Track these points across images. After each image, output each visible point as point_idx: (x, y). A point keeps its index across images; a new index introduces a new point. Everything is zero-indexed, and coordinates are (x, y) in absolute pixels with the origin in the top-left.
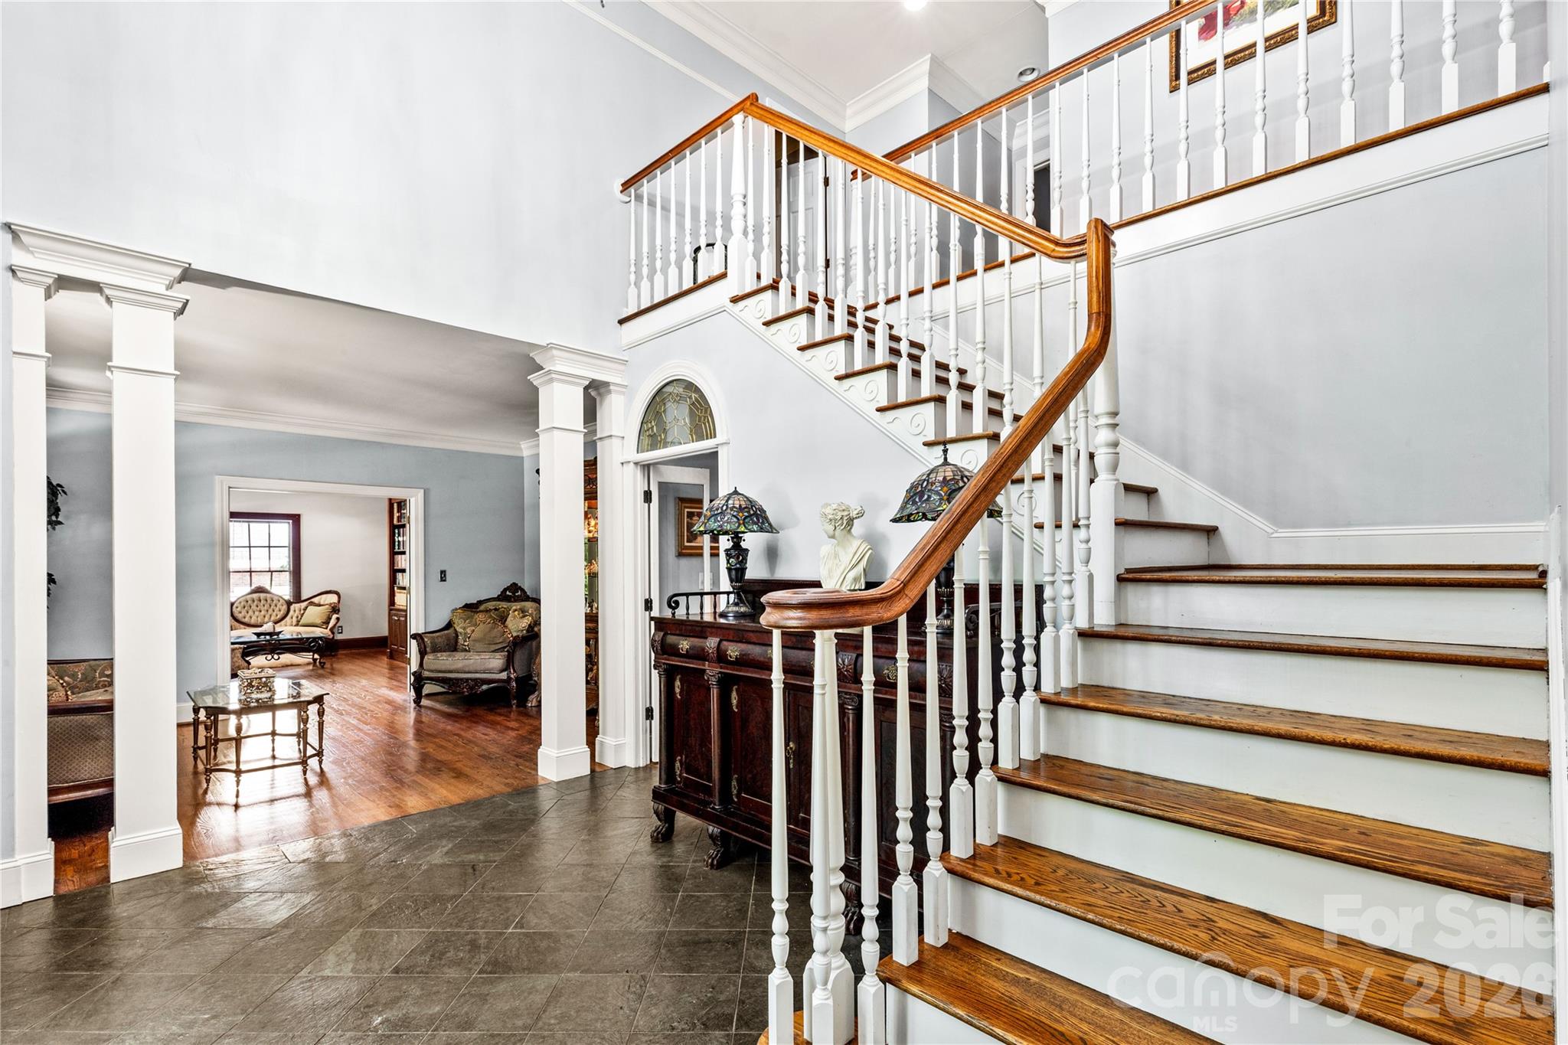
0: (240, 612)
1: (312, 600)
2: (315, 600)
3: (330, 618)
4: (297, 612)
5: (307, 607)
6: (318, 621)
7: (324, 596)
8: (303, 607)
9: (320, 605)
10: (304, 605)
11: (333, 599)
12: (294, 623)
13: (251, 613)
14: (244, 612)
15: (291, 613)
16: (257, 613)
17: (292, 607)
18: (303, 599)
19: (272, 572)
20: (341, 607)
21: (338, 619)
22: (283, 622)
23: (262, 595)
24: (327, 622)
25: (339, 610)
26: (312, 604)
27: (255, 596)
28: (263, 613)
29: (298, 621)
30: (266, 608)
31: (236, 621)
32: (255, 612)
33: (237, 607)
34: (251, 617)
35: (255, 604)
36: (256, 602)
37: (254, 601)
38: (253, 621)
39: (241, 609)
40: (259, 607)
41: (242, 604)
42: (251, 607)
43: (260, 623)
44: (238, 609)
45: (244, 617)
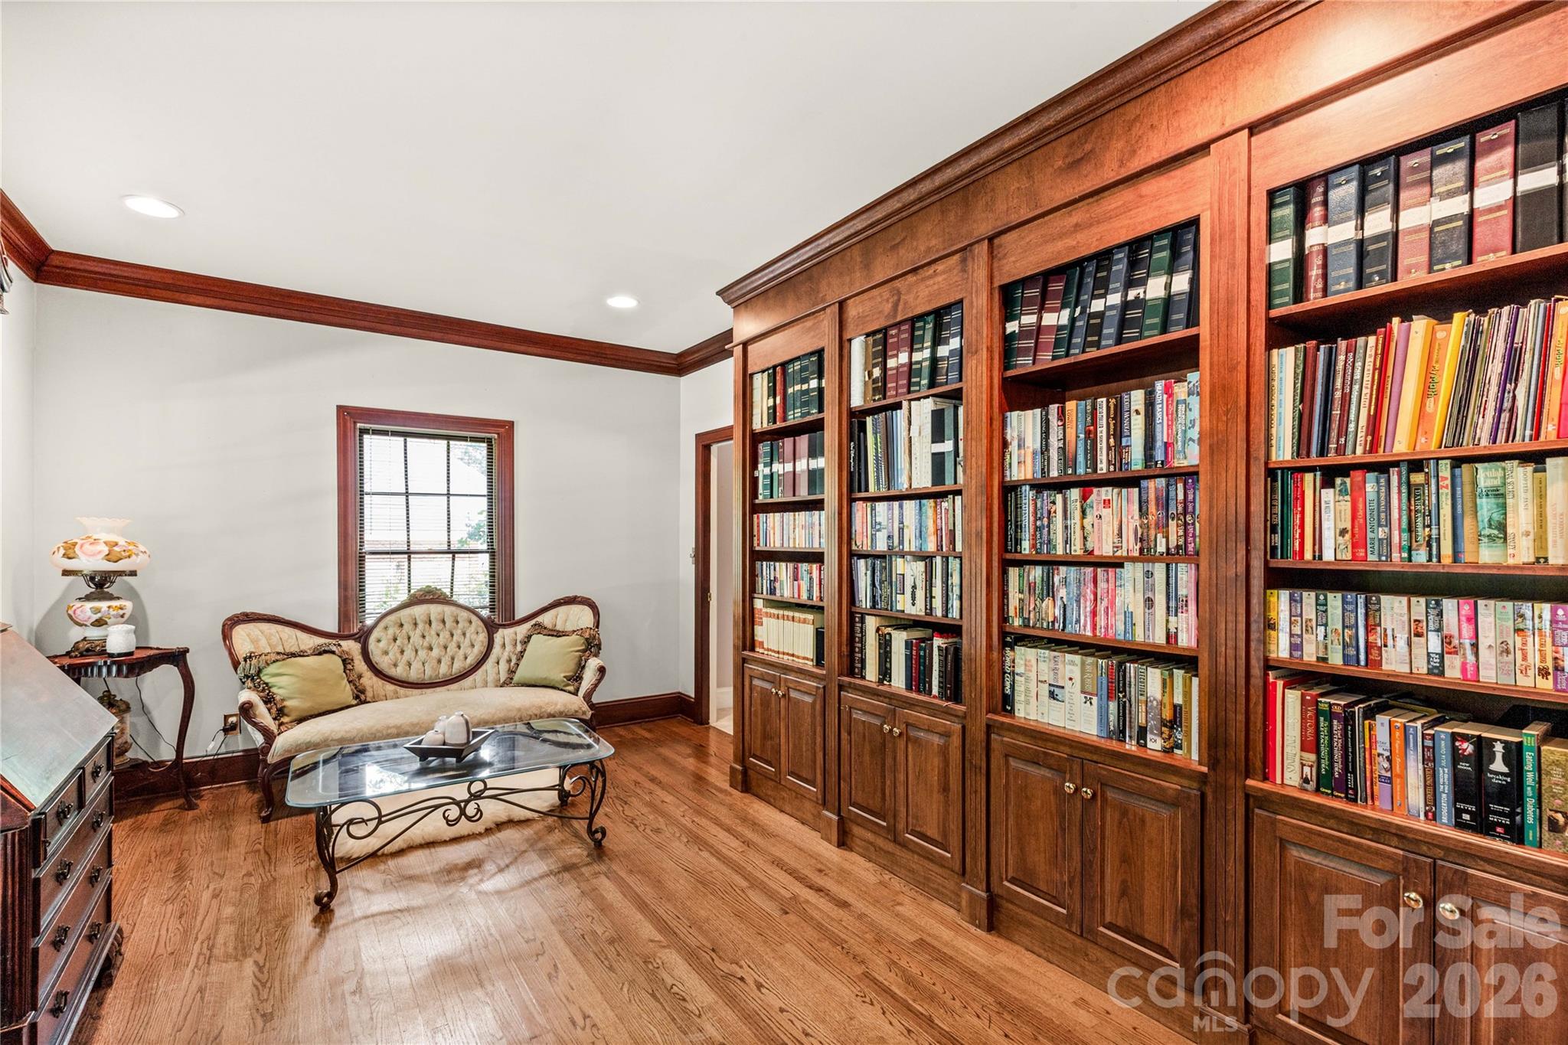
0: (386, 653)
1: (539, 619)
2: (546, 619)
3: (581, 667)
4: (509, 648)
5: (529, 637)
6: (558, 675)
7: (562, 610)
8: (520, 638)
9: (559, 634)
10: (522, 630)
11: (581, 617)
12: (503, 677)
13: (409, 653)
14: (394, 650)
15: (497, 650)
16: (422, 653)
17: (498, 637)
18: (519, 616)
19: (454, 553)
20: (604, 635)
21: (602, 670)
22: (478, 675)
23: (435, 610)
24: (577, 678)
25: (599, 646)
26: (540, 629)
27: (419, 611)
28: (436, 652)
29: (512, 672)
30: (442, 640)
31: (376, 675)
32: (416, 651)
33: (379, 641)
34: (409, 665)
35: (418, 632)
36: (421, 626)
37: (416, 624)
38: (414, 675)
39: (389, 644)
40: (427, 638)
41: (391, 631)
42: (409, 638)
43: (430, 678)
44: (382, 645)
45: (395, 665)
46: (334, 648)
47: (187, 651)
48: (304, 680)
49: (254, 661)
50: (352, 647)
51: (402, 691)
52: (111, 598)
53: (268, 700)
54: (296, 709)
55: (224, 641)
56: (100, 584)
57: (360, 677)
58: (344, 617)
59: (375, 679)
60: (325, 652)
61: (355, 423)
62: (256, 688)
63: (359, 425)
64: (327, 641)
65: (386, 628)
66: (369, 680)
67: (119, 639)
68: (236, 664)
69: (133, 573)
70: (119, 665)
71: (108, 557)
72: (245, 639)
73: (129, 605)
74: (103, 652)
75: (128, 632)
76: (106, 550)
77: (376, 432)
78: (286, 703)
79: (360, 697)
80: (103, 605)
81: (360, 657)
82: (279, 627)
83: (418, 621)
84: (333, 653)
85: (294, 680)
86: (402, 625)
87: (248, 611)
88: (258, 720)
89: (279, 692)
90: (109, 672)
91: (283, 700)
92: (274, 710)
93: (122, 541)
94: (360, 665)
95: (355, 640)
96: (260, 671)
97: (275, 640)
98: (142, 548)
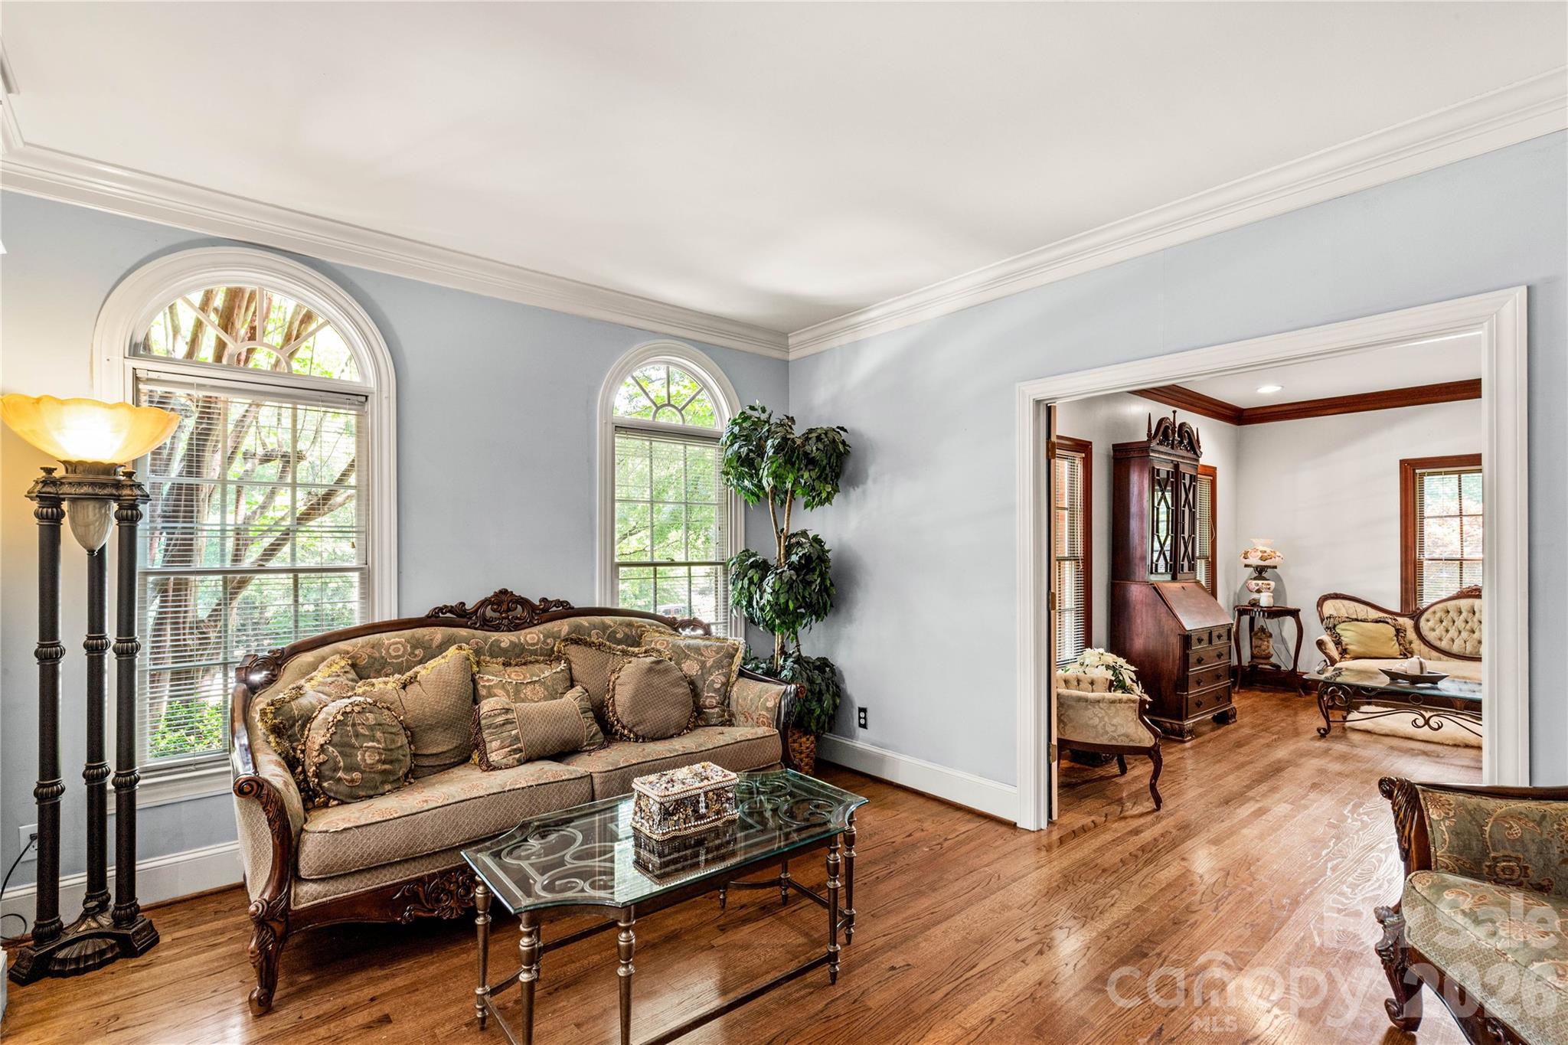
0: (1433, 630)
13: (1453, 633)
14: (1440, 629)
16: (1464, 634)
27: (1464, 603)
31: (1425, 644)
32: (1460, 632)
33: (1428, 620)
34: (1453, 641)
35: (1462, 617)
36: (1464, 614)
37: (1460, 612)
38: (1456, 648)
39: (1436, 624)
40: (1470, 624)
41: (1438, 615)
42: (1454, 622)
43: (1471, 653)
44: (1430, 624)
45: (1441, 639)
46: (1390, 621)
47: (1299, 610)
48: (1362, 635)
49: (1332, 620)
50: (1406, 622)
51: (1445, 658)
52: (1265, 579)
53: (1338, 643)
54: (1354, 651)
55: (1318, 606)
56: (1260, 572)
57: (1411, 643)
58: (1405, 602)
59: (1423, 646)
60: (1380, 621)
61: (1414, 470)
62: (1331, 635)
63: (1417, 471)
64: (1386, 615)
65: (1434, 612)
66: (1417, 645)
67: (1265, 600)
68: (1322, 621)
69: (1275, 567)
70: (1264, 612)
71: (1262, 559)
72: (1330, 607)
73: (1272, 584)
74: (1259, 606)
75: (1269, 596)
76: (1260, 554)
77: (1429, 474)
78: (1348, 647)
79: (1407, 653)
80: (1260, 582)
81: (1412, 630)
82: (1356, 604)
83: (1463, 610)
84: (1388, 623)
85: (1353, 634)
86: (1448, 612)
87: (1338, 592)
88: (1328, 651)
89: (1345, 640)
90: (1264, 615)
91: (1347, 645)
92: (1340, 649)
93: (1268, 550)
94: (1411, 634)
95: (1410, 618)
96: (1335, 626)
97: (1351, 611)
98: (1278, 554)
